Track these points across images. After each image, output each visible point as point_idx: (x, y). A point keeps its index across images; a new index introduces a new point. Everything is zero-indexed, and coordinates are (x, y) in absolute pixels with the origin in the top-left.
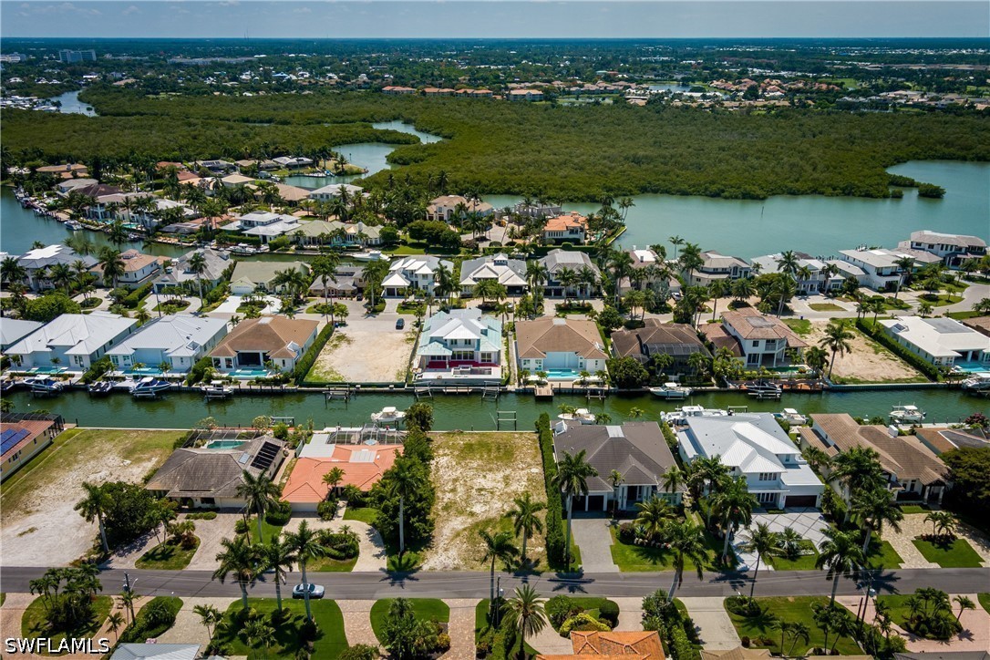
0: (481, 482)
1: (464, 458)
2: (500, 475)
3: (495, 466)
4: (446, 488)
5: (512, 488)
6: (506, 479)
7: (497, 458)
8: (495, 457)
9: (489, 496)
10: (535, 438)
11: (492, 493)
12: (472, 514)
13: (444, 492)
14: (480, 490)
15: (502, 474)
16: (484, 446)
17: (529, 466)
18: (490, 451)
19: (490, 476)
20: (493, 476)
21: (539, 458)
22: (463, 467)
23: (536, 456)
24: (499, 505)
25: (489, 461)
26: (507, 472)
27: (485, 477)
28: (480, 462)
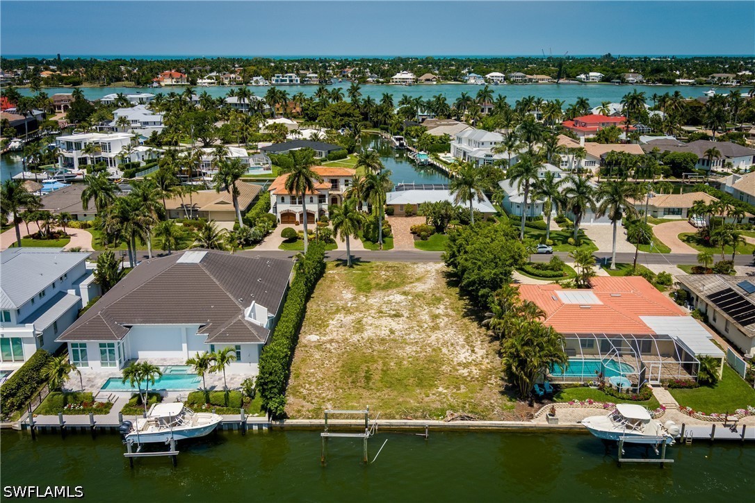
0: (398, 326)
1: (430, 360)
2: (369, 333)
3: (377, 347)
4: (446, 319)
5: (352, 317)
6: (359, 327)
7: (373, 360)
8: (375, 361)
9: (384, 309)
10: (290, 399)
11: (382, 312)
12: (405, 293)
13: (447, 315)
14: (397, 315)
15: (366, 335)
16: (393, 381)
17: (319, 346)
18: (385, 372)
19: (384, 333)
20: (378, 333)
21: (299, 354)
22: (429, 345)
23: (303, 360)
24: (371, 301)
25: (385, 356)
26: (356, 337)
27: (392, 332)
28: (400, 353)
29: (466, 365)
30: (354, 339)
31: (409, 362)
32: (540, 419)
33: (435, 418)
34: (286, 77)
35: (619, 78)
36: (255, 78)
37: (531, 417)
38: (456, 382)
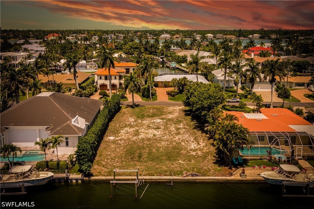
0: (158, 133)
1: (174, 148)
2: (142, 136)
3: (146, 142)
4: (184, 130)
5: (134, 129)
6: (137, 133)
7: (143, 148)
8: (145, 149)
9: (151, 125)
10: (96, 167)
11: (149, 127)
12: (162, 119)
13: (185, 128)
14: (158, 128)
15: (140, 137)
16: (153, 158)
17: (114, 142)
18: (149, 154)
19: (150, 136)
20: (147, 136)
21: (102, 145)
22: (175, 141)
23: (105, 148)
24: (144, 122)
25: (150, 147)
26: (135, 138)
27: (154, 135)
28: (159, 145)
29: (195, 150)
30: (134, 139)
31: (163, 149)
32: (236, 176)
33: (177, 175)
34: (109, 36)
35: (268, 37)
36: (94, 37)
37: (231, 174)
38: (189, 158)
